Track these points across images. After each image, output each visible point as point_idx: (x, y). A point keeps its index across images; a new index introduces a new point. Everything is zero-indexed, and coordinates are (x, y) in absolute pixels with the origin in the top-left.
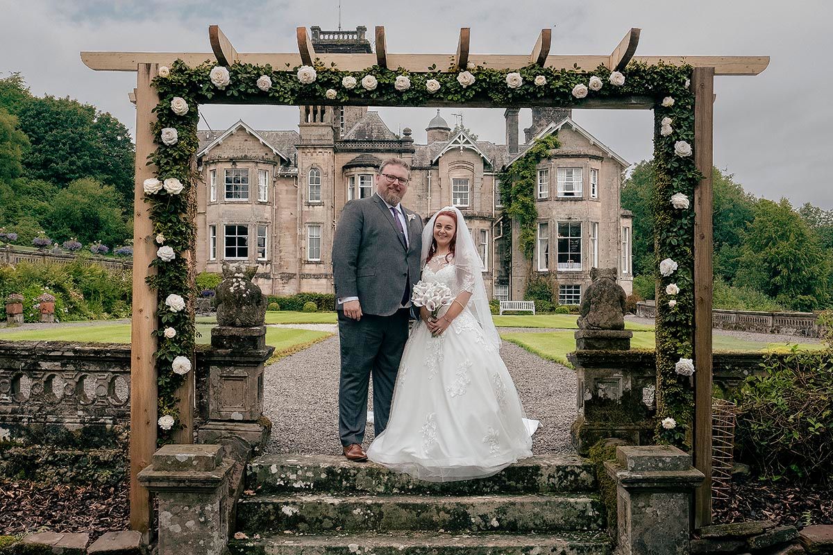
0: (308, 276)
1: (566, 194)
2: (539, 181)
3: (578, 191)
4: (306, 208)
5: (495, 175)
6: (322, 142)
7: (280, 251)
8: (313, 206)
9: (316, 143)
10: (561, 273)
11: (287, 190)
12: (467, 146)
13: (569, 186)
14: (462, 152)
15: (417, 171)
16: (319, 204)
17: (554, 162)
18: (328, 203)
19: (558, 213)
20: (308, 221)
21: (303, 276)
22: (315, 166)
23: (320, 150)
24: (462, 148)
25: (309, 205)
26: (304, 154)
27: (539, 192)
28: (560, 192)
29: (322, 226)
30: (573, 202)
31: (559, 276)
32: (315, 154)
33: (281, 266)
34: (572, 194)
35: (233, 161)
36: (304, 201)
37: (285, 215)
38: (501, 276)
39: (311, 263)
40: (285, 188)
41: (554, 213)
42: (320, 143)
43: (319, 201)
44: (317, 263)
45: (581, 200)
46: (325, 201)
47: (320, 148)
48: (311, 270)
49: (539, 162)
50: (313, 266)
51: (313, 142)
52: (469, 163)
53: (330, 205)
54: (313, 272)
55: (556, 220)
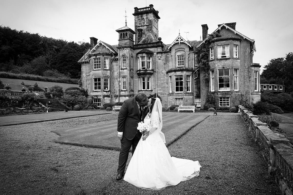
0: (122, 96)
1: (222, 57)
2: (211, 52)
3: (228, 55)
4: (121, 71)
5: (194, 52)
6: (126, 46)
7: (114, 87)
8: (123, 70)
9: (124, 46)
10: (220, 92)
11: (116, 65)
12: (182, 41)
13: (224, 53)
14: (179, 44)
15: (164, 54)
16: (125, 69)
17: (216, 43)
18: (128, 68)
19: (218, 66)
20: (122, 75)
21: (120, 96)
22: (124, 55)
23: (125, 49)
24: (179, 43)
25: (122, 69)
26: (120, 51)
27: (211, 57)
28: (219, 56)
29: (126, 77)
30: (225, 60)
31: (219, 93)
32: (124, 50)
33: (114, 92)
34: (225, 57)
35: (96, 55)
36: (120, 68)
37: (116, 74)
38: (197, 94)
39: (123, 91)
40: (116, 64)
41: (216, 65)
42: (125, 46)
43: (125, 68)
44: (125, 91)
45: (229, 59)
46: (127, 67)
47: (125, 48)
48: (123, 93)
49: (210, 44)
50: (124, 92)
51: (123, 46)
52: (183, 48)
53: (129, 69)
54: (124, 94)
55: (217, 69)
